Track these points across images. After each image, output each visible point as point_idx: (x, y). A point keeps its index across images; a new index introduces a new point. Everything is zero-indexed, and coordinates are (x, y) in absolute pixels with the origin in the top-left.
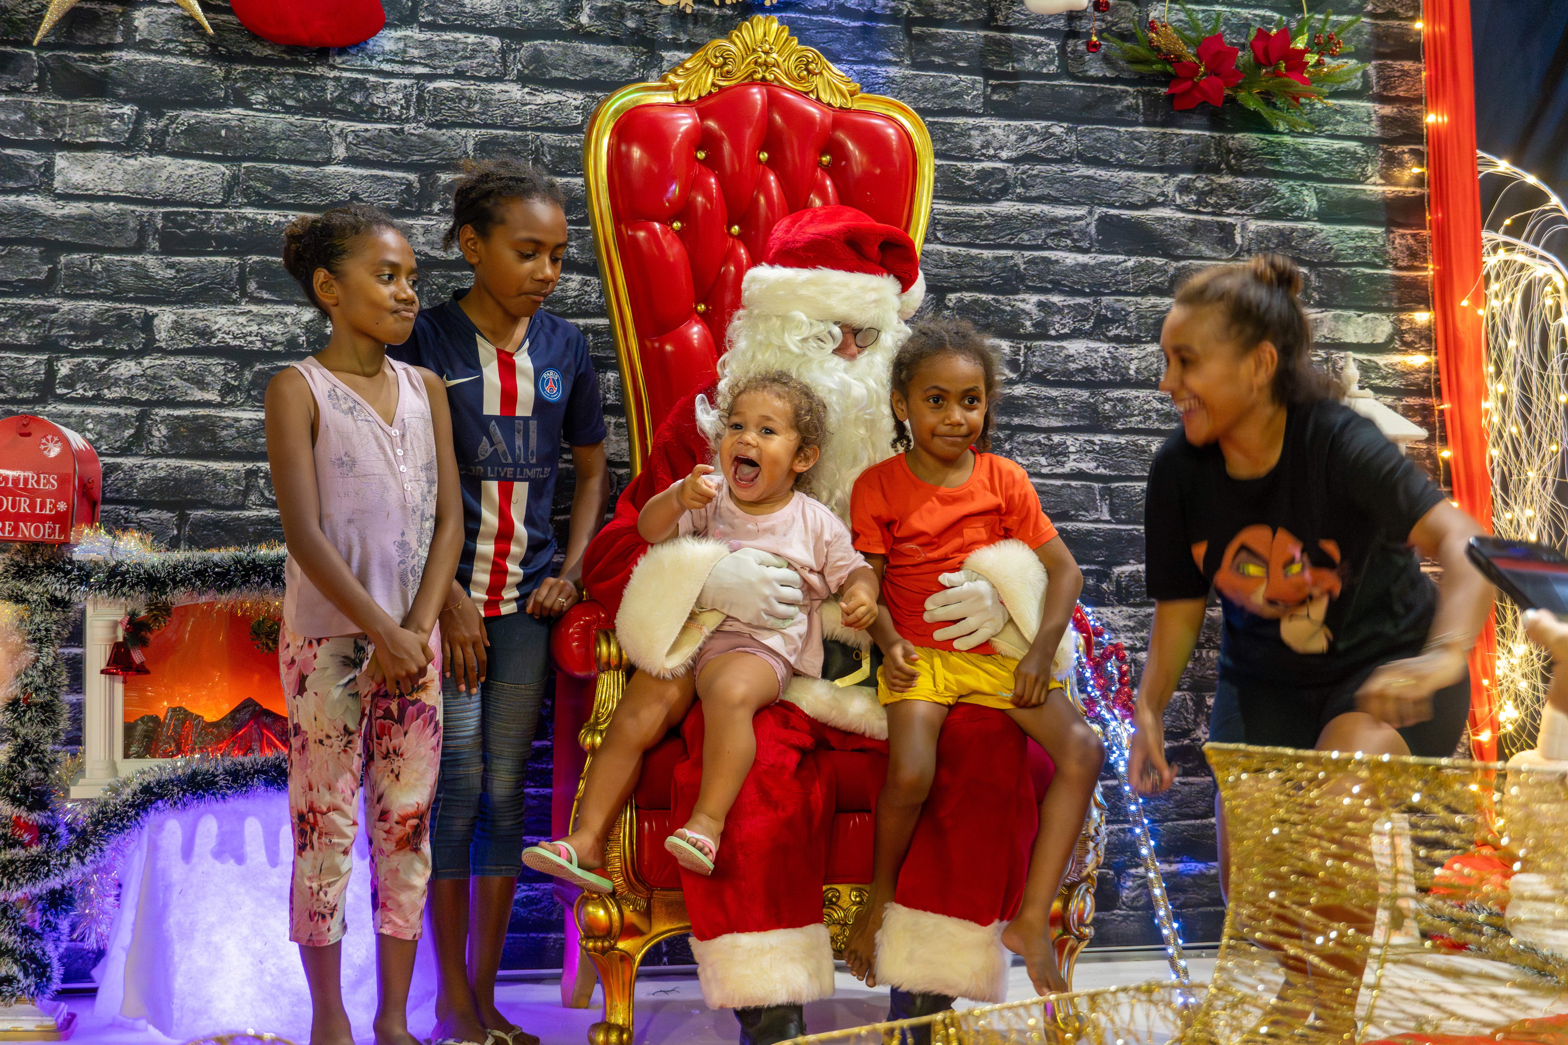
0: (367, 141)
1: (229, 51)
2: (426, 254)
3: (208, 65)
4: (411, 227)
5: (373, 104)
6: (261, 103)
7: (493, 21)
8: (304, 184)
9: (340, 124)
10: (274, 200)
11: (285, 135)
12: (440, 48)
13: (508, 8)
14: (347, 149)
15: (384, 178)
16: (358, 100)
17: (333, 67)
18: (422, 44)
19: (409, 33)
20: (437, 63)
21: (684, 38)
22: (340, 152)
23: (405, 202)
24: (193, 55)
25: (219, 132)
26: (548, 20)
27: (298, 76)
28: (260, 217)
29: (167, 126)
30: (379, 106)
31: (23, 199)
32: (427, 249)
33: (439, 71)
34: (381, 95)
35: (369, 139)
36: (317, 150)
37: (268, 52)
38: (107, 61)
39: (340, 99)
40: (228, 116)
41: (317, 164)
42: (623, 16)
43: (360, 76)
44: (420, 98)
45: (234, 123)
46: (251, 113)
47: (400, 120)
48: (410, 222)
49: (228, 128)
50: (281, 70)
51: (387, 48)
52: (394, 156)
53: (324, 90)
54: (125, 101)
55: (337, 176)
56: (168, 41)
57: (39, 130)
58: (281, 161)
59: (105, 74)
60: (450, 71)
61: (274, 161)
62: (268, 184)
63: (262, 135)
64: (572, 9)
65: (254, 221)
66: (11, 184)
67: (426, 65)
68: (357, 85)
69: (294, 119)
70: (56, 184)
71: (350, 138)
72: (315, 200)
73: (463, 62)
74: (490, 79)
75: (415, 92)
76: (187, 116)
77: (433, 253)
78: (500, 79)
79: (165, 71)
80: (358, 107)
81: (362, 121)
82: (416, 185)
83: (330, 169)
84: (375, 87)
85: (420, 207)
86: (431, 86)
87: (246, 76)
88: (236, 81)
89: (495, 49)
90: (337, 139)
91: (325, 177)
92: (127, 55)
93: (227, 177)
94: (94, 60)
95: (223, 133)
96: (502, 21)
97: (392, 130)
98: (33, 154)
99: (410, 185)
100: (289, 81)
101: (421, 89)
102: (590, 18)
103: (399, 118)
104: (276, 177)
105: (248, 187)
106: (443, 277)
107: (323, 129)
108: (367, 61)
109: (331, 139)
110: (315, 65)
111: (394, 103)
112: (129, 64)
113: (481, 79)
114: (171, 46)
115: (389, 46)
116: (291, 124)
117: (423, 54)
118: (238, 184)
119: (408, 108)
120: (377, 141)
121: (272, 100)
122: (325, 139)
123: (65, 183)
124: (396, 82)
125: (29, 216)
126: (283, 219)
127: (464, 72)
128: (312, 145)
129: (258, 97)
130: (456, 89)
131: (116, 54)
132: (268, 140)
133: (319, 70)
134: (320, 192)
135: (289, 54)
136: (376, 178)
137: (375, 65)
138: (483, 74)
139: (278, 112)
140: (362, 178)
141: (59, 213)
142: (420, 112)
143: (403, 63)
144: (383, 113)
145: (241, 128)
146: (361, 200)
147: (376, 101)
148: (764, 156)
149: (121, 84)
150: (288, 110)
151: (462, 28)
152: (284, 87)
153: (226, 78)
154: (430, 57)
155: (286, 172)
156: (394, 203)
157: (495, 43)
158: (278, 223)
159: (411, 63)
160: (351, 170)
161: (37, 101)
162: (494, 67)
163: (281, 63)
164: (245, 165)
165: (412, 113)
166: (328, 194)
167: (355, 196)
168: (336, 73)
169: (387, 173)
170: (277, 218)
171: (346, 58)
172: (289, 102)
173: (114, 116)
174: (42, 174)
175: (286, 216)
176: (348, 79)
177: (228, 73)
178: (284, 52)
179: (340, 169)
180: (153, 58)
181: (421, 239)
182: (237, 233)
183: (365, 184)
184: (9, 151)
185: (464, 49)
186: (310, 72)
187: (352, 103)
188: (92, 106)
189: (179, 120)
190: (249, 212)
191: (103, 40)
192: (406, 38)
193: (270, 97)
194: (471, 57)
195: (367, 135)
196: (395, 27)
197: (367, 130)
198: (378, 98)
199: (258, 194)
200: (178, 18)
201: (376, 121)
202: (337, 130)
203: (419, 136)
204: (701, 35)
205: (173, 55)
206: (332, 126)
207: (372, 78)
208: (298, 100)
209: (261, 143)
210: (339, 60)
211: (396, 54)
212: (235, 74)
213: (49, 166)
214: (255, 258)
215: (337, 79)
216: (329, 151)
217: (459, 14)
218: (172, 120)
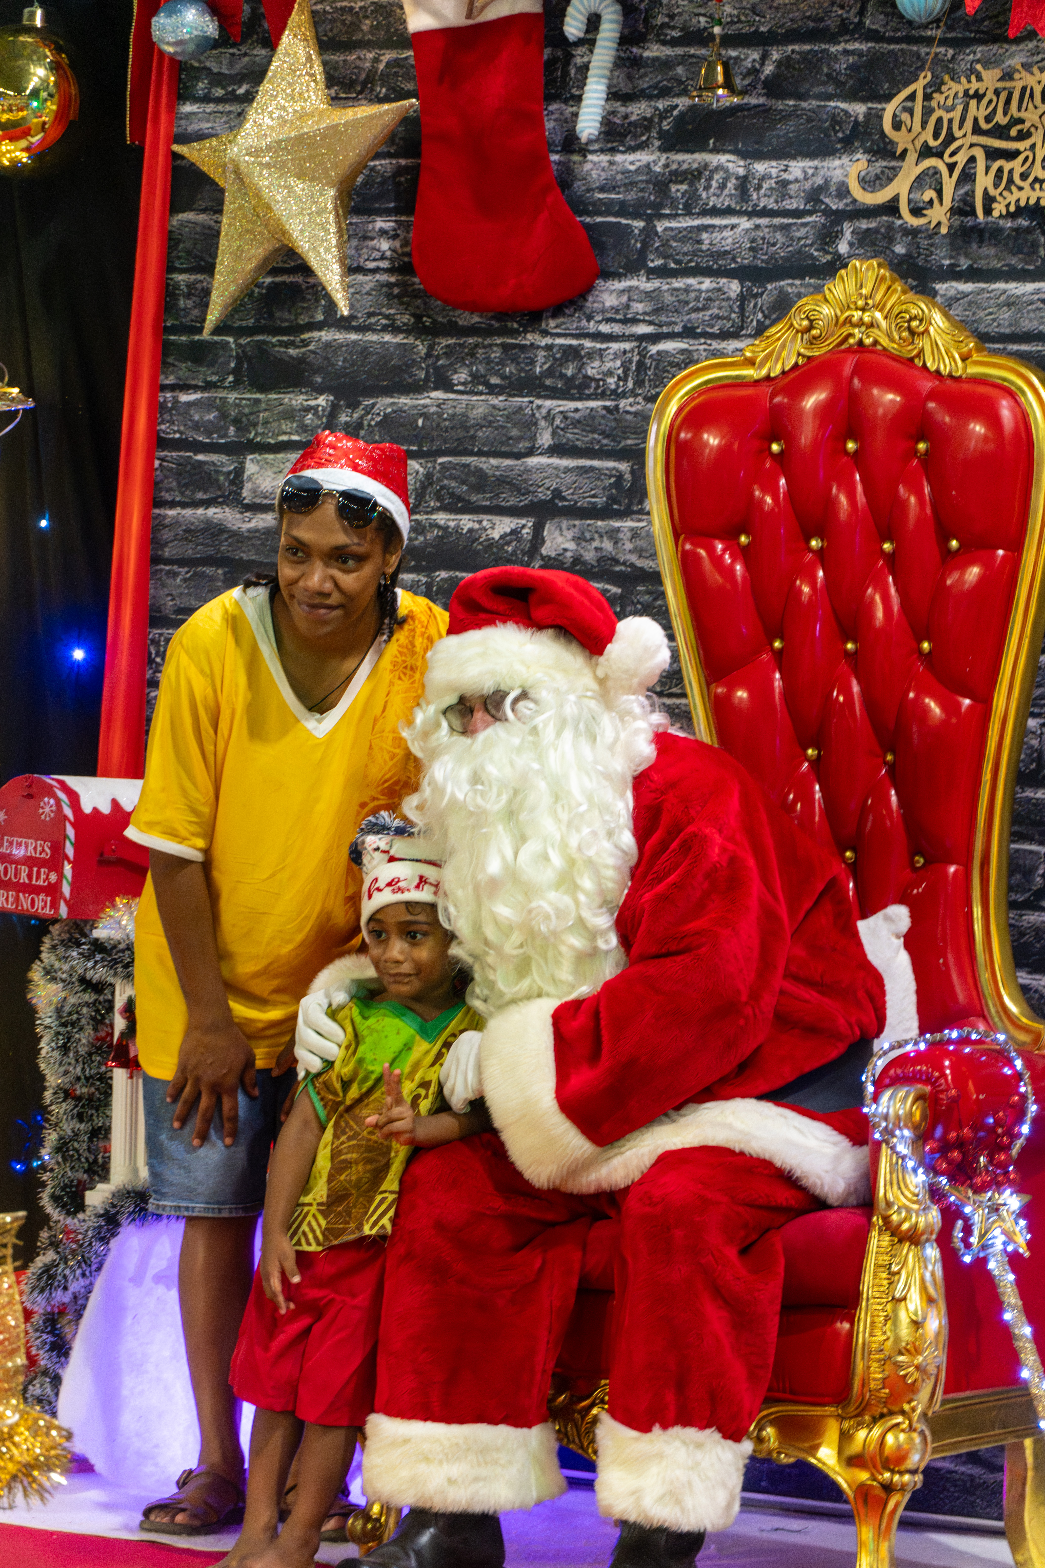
0: (576, 423)
1: (434, 322)
2: (632, 565)
3: (411, 340)
4: (618, 530)
5: (586, 377)
6: (463, 384)
7: (734, 259)
8: (504, 482)
9: (548, 403)
10: (469, 502)
11: (487, 422)
12: (668, 299)
13: (753, 241)
14: (554, 434)
15: (592, 469)
16: (569, 373)
17: (545, 333)
18: (649, 296)
19: (634, 283)
20: (663, 318)
21: (964, 263)
22: (545, 439)
23: (613, 499)
24: (394, 329)
25: (416, 421)
26: (799, 252)
27: (506, 347)
28: (452, 524)
29: (361, 418)
30: (592, 379)
31: (211, 511)
32: (633, 558)
33: (665, 329)
34: (596, 364)
35: (579, 421)
36: (520, 438)
37: (476, 319)
38: (305, 343)
39: (550, 373)
40: (428, 401)
41: (518, 456)
42: (891, 240)
43: (574, 342)
44: (641, 364)
45: (433, 410)
46: (452, 396)
47: (616, 395)
48: (617, 524)
49: (426, 416)
50: (488, 341)
51: (608, 304)
52: (605, 441)
53: (533, 362)
54: (320, 390)
55: (541, 469)
56: (370, 315)
57: (232, 430)
58: (480, 454)
59: (301, 360)
60: (678, 329)
61: (472, 454)
62: (463, 483)
63: (461, 422)
64: (829, 235)
65: (445, 529)
66: (200, 495)
67: (651, 323)
68: (572, 353)
69: (497, 401)
70: (245, 493)
71: (557, 422)
72: (513, 501)
73: (693, 316)
74: (724, 335)
75: (636, 358)
76: (384, 404)
77: (640, 563)
78: (735, 335)
79: (364, 351)
80: (569, 381)
81: (573, 398)
82: (628, 476)
83: (533, 461)
84: (591, 355)
85: (629, 505)
86: (654, 349)
87: (449, 352)
88: (438, 358)
89: (733, 295)
90: (543, 423)
91: (527, 471)
92: (326, 335)
93: (420, 477)
94: (292, 344)
95: (420, 422)
96: (745, 259)
97: (605, 408)
98: (224, 458)
99: (620, 477)
100: (496, 354)
101: (643, 354)
102: (851, 244)
103: (614, 392)
104: (474, 474)
105: (442, 488)
106: (649, 593)
107: (528, 411)
108: (584, 323)
109: (536, 424)
110: (526, 332)
111: (610, 373)
112: (328, 345)
113: (713, 336)
114: (373, 320)
115: (610, 300)
116: (494, 407)
117: (648, 309)
118: (431, 484)
119: (625, 380)
120: (587, 423)
121: (476, 378)
122: (530, 424)
123: (254, 491)
124: (615, 346)
125: (215, 530)
126: (476, 526)
127: (694, 328)
128: (515, 432)
129: (461, 376)
130: (683, 351)
131: (315, 334)
132: (467, 429)
133: (531, 338)
134: (519, 490)
135: (499, 320)
136: (582, 470)
137: (592, 327)
138: (716, 330)
139: (481, 393)
140: (567, 470)
141: (245, 526)
142: (639, 383)
143: (625, 321)
144: (598, 387)
145: (440, 415)
146: (564, 499)
147: (590, 372)
148: (851, 446)
149: (319, 370)
150: (493, 390)
151: (698, 271)
152: (489, 361)
153: (428, 355)
154: (656, 311)
155: (484, 466)
156: (600, 501)
157: (734, 287)
158: (471, 530)
159: (634, 321)
160: (555, 461)
161: (232, 396)
162: (728, 318)
163: (489, 332)
164: (441, 460)
165: (630, 384)
166: (528, 492)
167: (557, 494)
168: (548, 341)
169: (596, 463)
170: (470, 525)
171: (560, 320)
172: (495, 380)
173: (308, 409)
174: (232, 482)
175: (480, 522)
176: (561, 346)
177: (431, 348)
178: (493, 318)
179: (544, 460)
180: (353, 337)
181: (629, 546)
182: (426, 544)
183: (570, 478)
184: (200, 457)
185: (697, 299)
186: (520, 341)
187: (562, 376)
188: (286, 398)
189: (375, 410)
190: (441, 518)
191: (303, 319)
192: (629, 289)
193: (472, 375)
194: (704, 308)
195: (577, 416)
196: (618, 276)
197: (577, 410)
198: (592, 369)
199: (452, 495)
200: (382, 286)
201: (589, 398)
202: (544, 411)
203: (636, 414)
204: (987, 256)
205: (374, 331)
206: (539, 407)
207: (588, 344)
208: (503, 377)
209: (461, 433)
210: (552, 323)
211: (617, 311)
212: (438, 350)
213: (239, 471)
214: (444, 574)
215: (549, 348)
216: (533, 438)
217: (694, 254)
218: (368, 410)
